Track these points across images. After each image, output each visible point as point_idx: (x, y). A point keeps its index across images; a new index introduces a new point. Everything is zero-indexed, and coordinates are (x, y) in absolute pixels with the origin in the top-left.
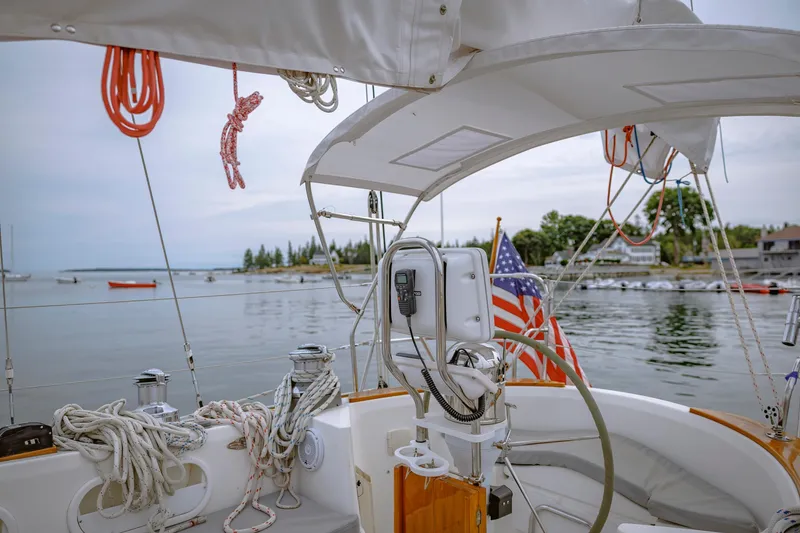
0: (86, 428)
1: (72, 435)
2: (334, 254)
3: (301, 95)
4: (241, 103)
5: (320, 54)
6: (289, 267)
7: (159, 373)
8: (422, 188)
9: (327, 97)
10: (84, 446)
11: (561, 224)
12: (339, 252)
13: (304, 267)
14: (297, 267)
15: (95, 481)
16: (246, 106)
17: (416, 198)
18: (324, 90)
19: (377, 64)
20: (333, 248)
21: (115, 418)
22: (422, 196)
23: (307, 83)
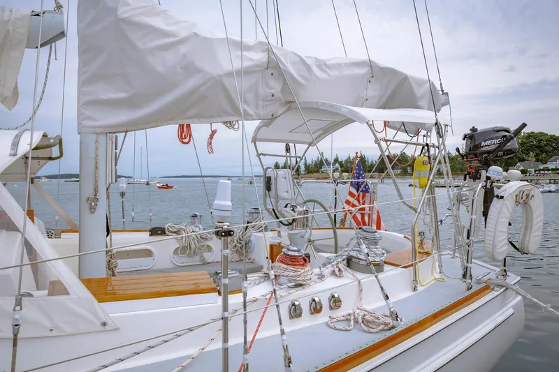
0: (175, 230)
1: (171, 232)
2: (337, 165)
3: (228, 127)
4: (213, 131)
5: (233, 116)
6: (305, 174)
7: (198, 214)
8: (310, 140)
9: (236, 127)
10: (175, 236)
11: (524, 140)
12: (341, 164)
13: (315, 174)
14: (310, 175)
15: (178, 246)
16: (214, 132)
17: (307, 146)
18: (235, 125)
19: (252, 115)
20: (336, 160)
21: (184, 227)
22: (310, 144)
23: (229, 124)
